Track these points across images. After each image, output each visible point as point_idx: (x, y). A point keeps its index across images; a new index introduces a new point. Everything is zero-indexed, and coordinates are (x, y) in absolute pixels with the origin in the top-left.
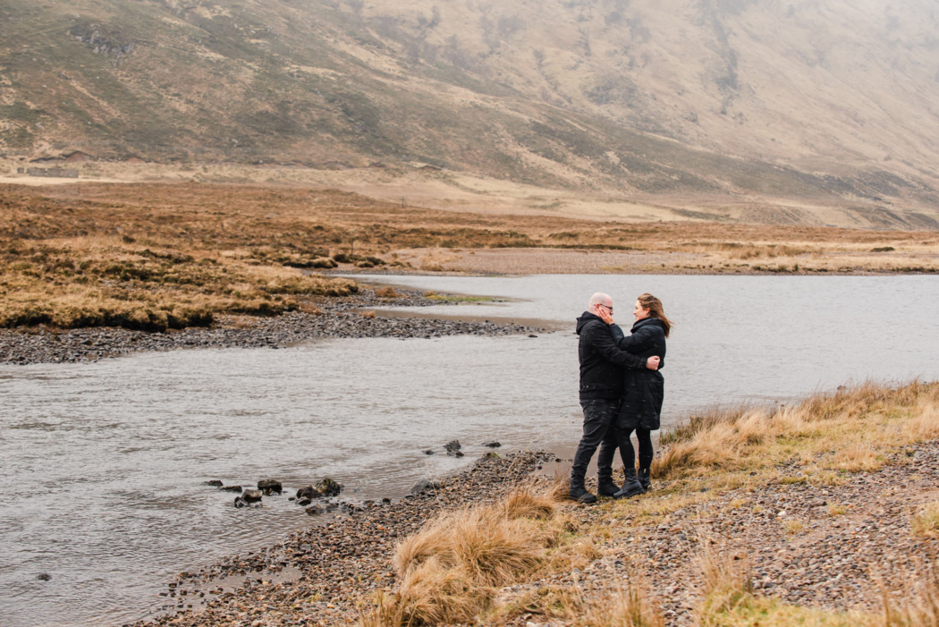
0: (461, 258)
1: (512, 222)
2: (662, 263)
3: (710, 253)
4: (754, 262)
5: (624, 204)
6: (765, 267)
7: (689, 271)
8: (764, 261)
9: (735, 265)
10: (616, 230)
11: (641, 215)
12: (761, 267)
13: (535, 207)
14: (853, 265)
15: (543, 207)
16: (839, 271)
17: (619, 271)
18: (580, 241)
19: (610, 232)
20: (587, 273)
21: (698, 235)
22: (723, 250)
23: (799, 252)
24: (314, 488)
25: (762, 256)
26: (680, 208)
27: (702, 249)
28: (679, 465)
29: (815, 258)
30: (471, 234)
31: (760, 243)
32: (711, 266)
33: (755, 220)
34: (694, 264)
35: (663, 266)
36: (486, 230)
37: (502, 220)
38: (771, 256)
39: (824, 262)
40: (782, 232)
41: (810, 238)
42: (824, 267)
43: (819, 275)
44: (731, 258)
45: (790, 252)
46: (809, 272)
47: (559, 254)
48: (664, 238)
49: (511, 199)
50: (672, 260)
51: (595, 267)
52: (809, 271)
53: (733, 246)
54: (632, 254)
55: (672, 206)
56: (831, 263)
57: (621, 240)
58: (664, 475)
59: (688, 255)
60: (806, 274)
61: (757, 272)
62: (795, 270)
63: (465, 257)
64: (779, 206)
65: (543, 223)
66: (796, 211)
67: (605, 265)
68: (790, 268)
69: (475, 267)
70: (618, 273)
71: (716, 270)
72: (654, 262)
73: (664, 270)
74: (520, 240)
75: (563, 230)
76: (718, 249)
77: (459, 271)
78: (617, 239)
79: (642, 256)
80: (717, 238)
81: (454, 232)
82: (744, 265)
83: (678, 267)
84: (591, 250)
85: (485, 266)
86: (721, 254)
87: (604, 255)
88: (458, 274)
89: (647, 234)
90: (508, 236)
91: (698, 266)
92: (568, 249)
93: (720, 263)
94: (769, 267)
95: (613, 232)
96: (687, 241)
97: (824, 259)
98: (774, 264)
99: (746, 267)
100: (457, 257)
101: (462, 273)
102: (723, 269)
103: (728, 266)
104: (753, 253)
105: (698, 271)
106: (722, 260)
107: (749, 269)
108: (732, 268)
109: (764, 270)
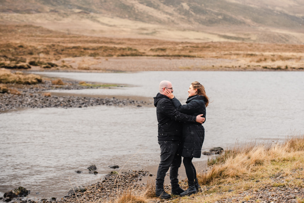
0: (100, 63)
1: (129, 42)
2: (212, 64)
3: (239, 59)
4: (264, 64)
5: (192, 32)
6: (269, 67)
7: (228, 69)
8: (269, 64)
9: (253, 66)
10: (187, 46)
11: (202, 38)
12: (268, 67)
13: (142, 34)
15: (147, 34)
17: (189, 69)
18: (167, 53)
19: (184, 47)
20: (171, 70)
22: (246, 57)
23: (288, 59)
24: (13, 192)
25: (268, 60)
26: (223, 34)
27: (235, 57)
28: (217, 177)
29: (297, 62)
30: (106, 49)
31: (267, 54)
32: (240, 67)
33: (265, 41)
34: (230, 65)
35: (213, 66)
36: (115, 47)
37: (124, 41)
38: (273, 60)
39: (302, 64)
40: (279, 47)
41: (294, 51)
43: (299, 71)
44: (251, 62)
45: (283, 59)
46: (294, 70)
47: (155, 60)
48: (214, 51)
49: (129, 30)
50: (218, 63)
51: (175, 67)
52: (293, 69)
53: (252, 55)
54: (196, 60)
55: (218, 33)
57: (190, 52)
58: (209, 183)
59: (227, 60)
60: (292, 71)
61: (265, 69)
62: (286, 69)
63: (103, 62)
64: (277, 33)
65: (147, 43)
66: (286, 36)
67: (181, 66)
68: (283, 67)
69: (108, 67)
70: (188, 70)
71: (243, 68)
72: (208, 64)
73: (214, 68)
74: (134, 52)
75: (158, 47)
76: (243, 57)
77: (99, 70)
78: (188, 51)
79: (201, 61)
80: (243, 51)
81: (96, 48)
82: (258, 66)
83: (221, 67)
84: (173, 57)
85: (114, 67)
86: (245, 60)
87: (180, 60)
88: (99, 71)
89: (204, 49)
90: (127, 50)
91: (233, 66)
92: (160, 57)
93: (245, 65)
94: (272, 66)
95: (186, 48)
96: (226, 53)
97: (302, 62)
98: (275, 65)
99: (259, 67)
100: (98, 62)
101: (101, 71)
102: (246, 68)
103: (249, 66)
104: (263, 59)
105: (232, 69)
106: (246, 63)
107: (261, 68)
108: (251, 67)
109: (269, 68)
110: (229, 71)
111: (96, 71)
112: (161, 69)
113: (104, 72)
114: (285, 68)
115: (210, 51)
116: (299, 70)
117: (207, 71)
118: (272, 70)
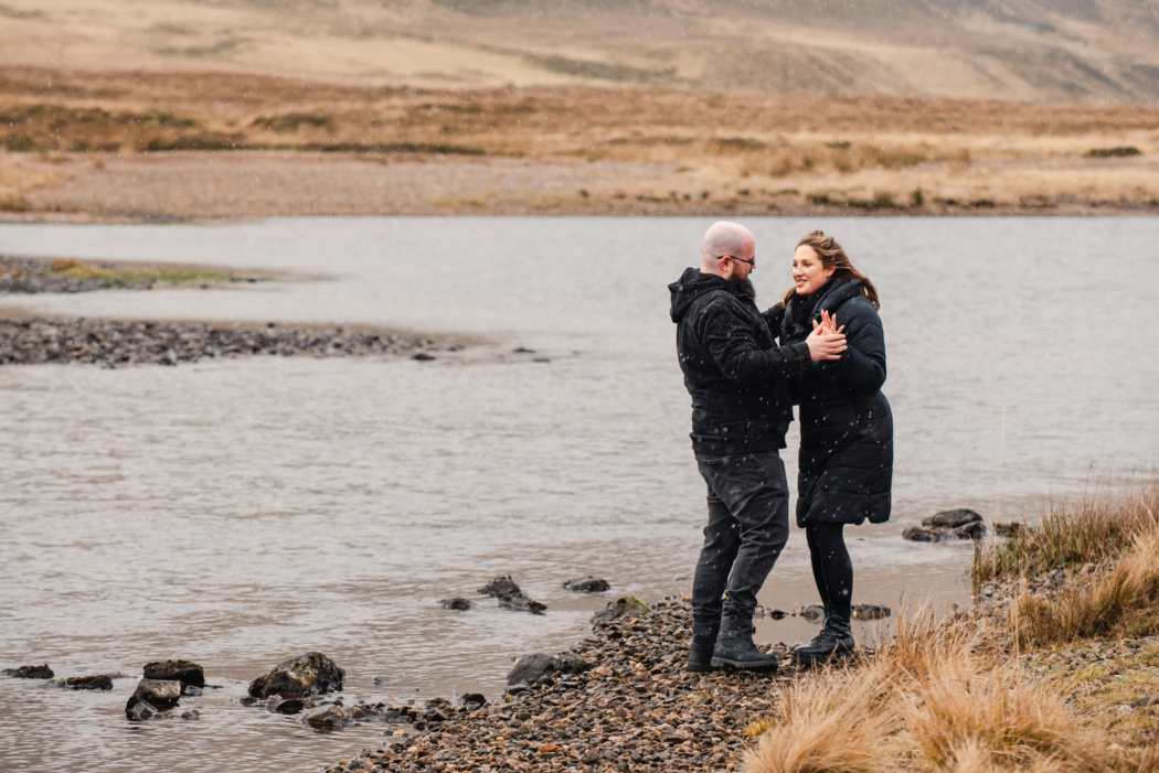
0: (72, 178)
1: (143, 89)
2: (580, 186)
3: (689, 162)
4: (809, 184)
5: (403, 43)
6: (839, 198)
7: (652, 207)
8: (829, 181)
9: (763, 192)
10: (428, 107)
11: (449, 71)
12: (832, 196)
13: (171, 52)
14: (1052, 192)
15: (193, 52)
16: (1024, 205)
17: (476, 207)
18: (344, 134)
19: (413, 111)
20: (394, 213)
21: (640, 118)
22: (720, 153)
23: (912, 160)
24: (292, 675)
25: (820, 169)
26: (548, 51)
27: (667, 153)
29: (954, 173)
30: (61, 120)
31: (803, 137)
32: (705, 195)
33: (742, 83)
34: (661, 190)
35: (585, 194)
36: (97, 110)
37: (122, 84)
38: (844, 168)
39: (981, 182)
40: (848, 109)
41: (924, 124)
42: (985, 195)
43: (976, 215)
44: (745, 174)
45: (888, 160)
46: (951, 209)
47: (318, 168)
48: (553, 128)
50: (605, 179)
51: (412, 198)
52: (949, 206)
53: (740, 144)
54: (498, 167)
55: (525, 46)
56: (1000, 185)
57: (446, 130)
59: (635, 168)
60: (944, 214)
61: (821, 208)
62: (917, 204)
63: (80, 174)
64: (800, 47)
65: (227, 91)
66: (845, 59)
67: (437, 192)
68: (903, 199)
69: (110, 201)
70: (474, 213)
71: (717, 203)
72: (560, 184)
73: (588, 205)
74: (190, 132)
75: (288, 109)
76: (706, 151)
77: (75, 210)
78: (434, 128)
79: (523, 171)
80: (690, 124)
81: (14, 115)
82: (785, 192)
83: (621, 196)
84: (394, 155)
85: (134, 197)
86: (717, 166)
87: (429, 167)
88: (76, 217)
89: (509, 117)
90: (156, 123)
91: (673, 194)
92: (334, 155)
93: (726, 187)
94: (852, 195)
95: (422, 112)
96: (616, 134)
97: (979, 175)
98: (862, 188)
99: (793, 197)
100: (59, 175)
101: (83, 217)
102: (735, 201)
103: (745, 193)
104: (798, 161)
105: (673, 207)
106: (728, 179)
107: (800, 201)
108: (758, 197)
109: (836, 204)
110: (657, 214)
111: (62, 217)
112: (352, 206)
113: (99, 219)
114: (914, 201)
115: (535, 125)
116: (974, 210)
117: (561, 214)
118: (856, 211)
